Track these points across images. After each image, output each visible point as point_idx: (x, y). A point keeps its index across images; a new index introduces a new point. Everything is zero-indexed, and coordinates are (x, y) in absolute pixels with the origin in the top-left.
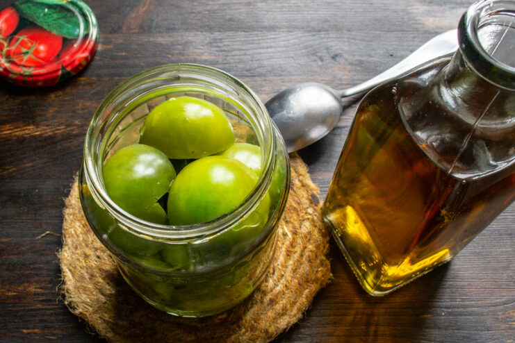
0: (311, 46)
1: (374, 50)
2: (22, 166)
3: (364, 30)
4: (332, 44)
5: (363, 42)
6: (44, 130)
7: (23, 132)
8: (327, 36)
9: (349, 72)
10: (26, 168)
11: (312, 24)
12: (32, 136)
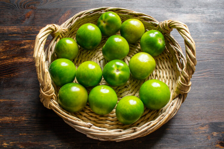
2: (21, 73)
6: (29, 59)
7: (22, 60)
12: (25, 62)
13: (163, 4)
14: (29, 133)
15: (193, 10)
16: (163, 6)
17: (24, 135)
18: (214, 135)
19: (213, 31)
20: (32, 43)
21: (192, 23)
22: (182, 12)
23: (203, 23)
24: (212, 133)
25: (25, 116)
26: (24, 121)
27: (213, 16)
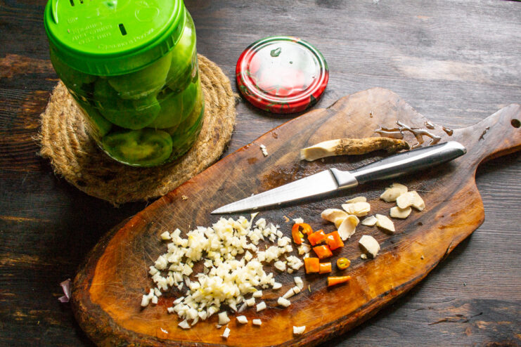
3: (354, 72)
5: (353, 82)
13: (392, 36)
15: (458, 53)
16: (392, 40)
18: (480, 327)
19: (498, 103)
21: (452, 81)
22: (433, 57)
23: (477, 83)
24: (477, 322)
27: (501, 69)
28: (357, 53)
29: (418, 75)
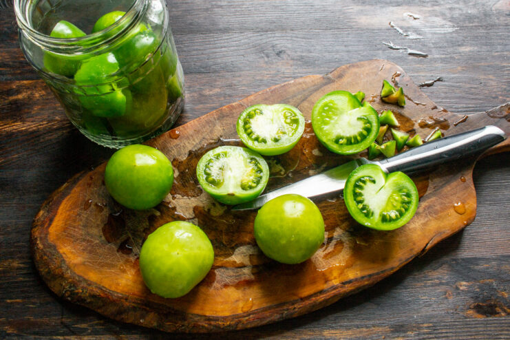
0: (259, 45)
1: (313, 46)
2: (10, 157)
3: (305, 29)
4: (277, 42)
5: (304, 40)
6: (29, 125)
7: (11, 128)
8: (273, 35)
9: (291, 66)
10: (13, 159)
11: (261, 25)
12: (19, 132)
14: (28, 298)
17: (18, 303)
18: (461, 288)
19: (459, 45)
20: (35, 87)
22: (387, 3)
24: (458, 284)
25: (20, 258)
26: (17, 269)
27: (460, 9)
28: (307, 7)
29: (373, 25)
